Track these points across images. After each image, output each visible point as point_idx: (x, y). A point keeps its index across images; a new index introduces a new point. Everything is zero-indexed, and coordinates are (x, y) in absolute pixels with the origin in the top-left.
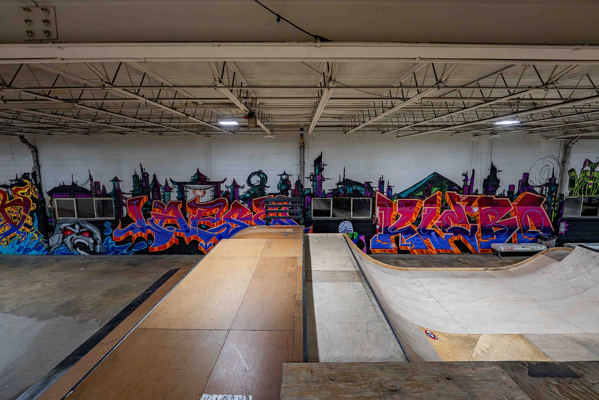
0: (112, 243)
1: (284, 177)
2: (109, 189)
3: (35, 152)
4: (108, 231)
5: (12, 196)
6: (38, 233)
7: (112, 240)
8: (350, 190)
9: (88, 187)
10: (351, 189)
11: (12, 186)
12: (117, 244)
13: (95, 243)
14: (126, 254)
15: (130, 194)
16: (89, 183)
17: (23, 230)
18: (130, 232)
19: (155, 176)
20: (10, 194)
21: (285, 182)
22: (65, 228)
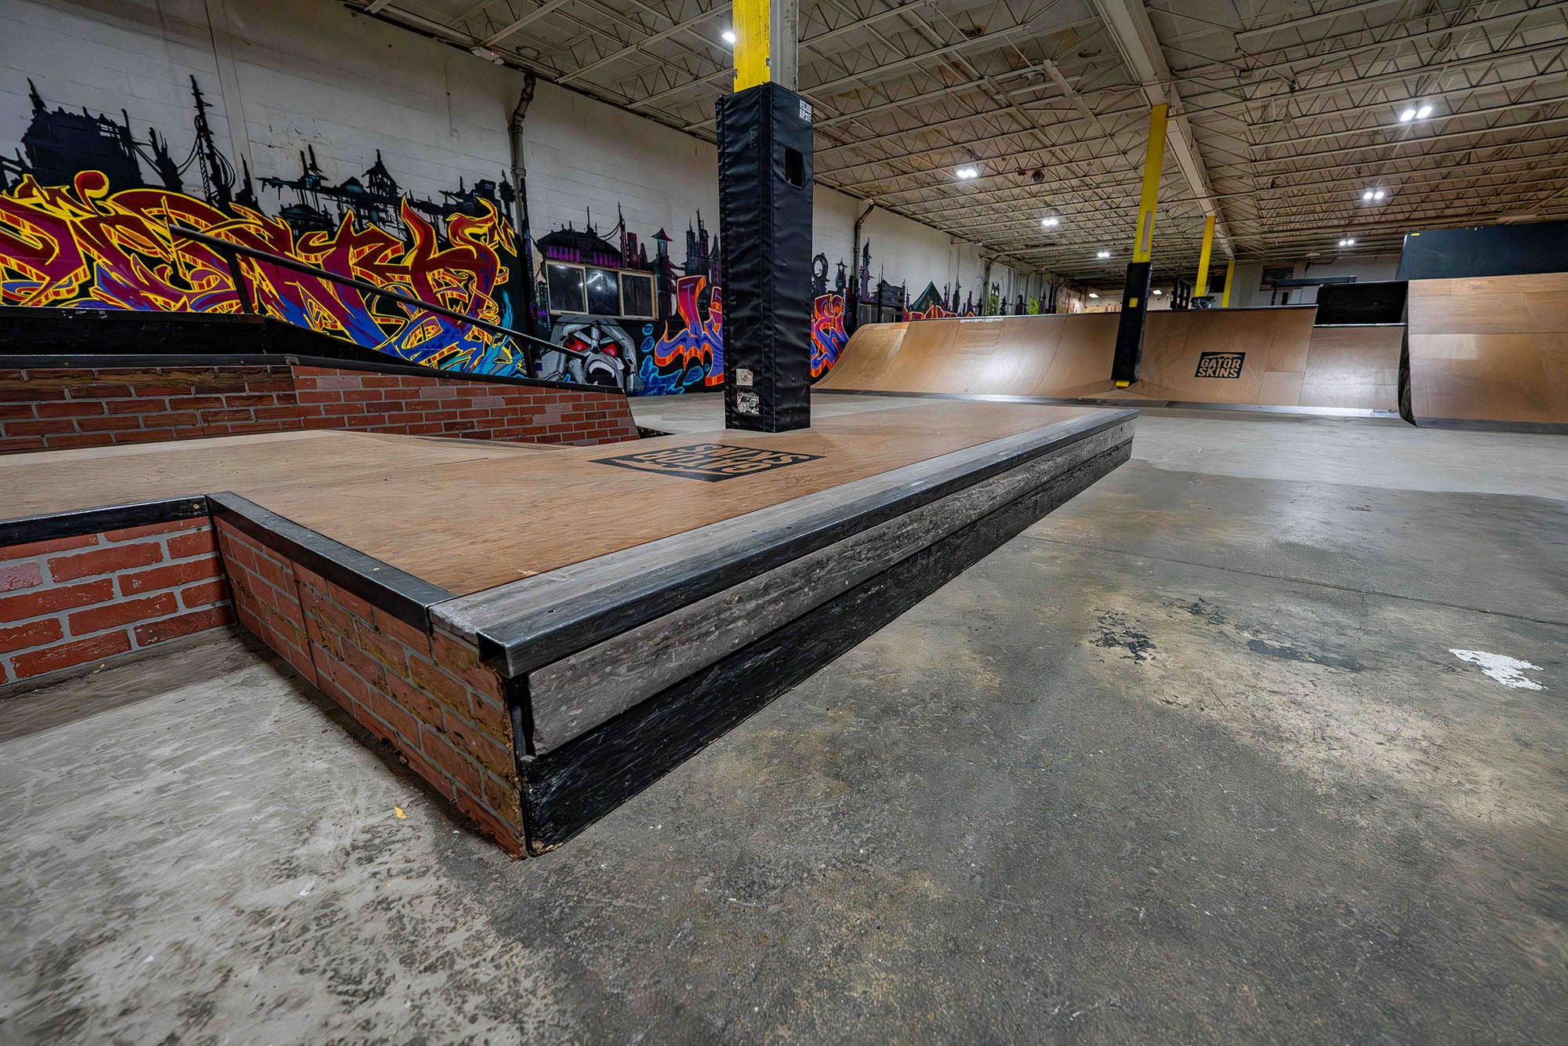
0: (654, 371)
2: (651, 257)
4: (648, 344)
5: (448, 239)
6: (513, 348)
7: (654, 364)
9: (616, 243)
11: (447, 211)
12: (663, 371)
13: (626, 372)
14: (675, 393)
15: (682, 269)
16: (619, 234)
17: (475, 337)
18: (681, 346)
19: (715, 239)
20: (443, 231)
21: (841, 275)
22: (571, 334)
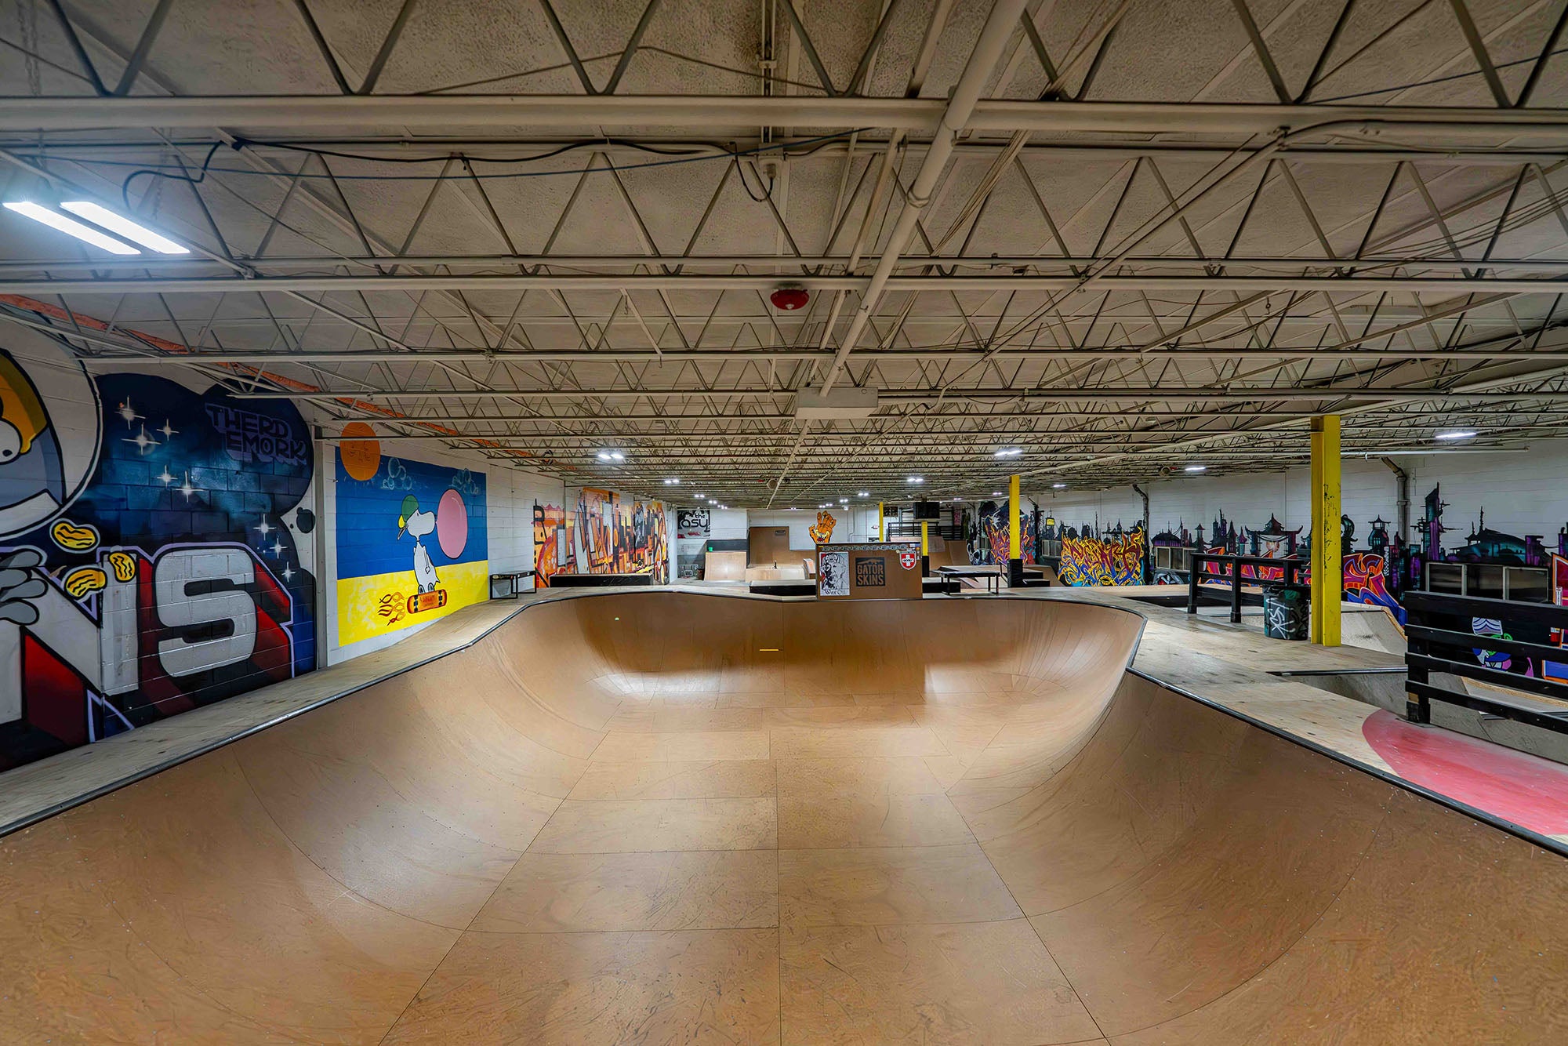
1: (1378, 525)
2: (1195, 539)
3: (1146, 499)
6: (1142, 582)
8: (1493, 550)
9: (1179, 536)
10: (1496, 549)
11: (1131, 532)
15: (1210, 544)
16: (1180, 531)
19: (1232, 523)
20: (1130, 540)
21: (1379, 534)
22: (1160, 578)
